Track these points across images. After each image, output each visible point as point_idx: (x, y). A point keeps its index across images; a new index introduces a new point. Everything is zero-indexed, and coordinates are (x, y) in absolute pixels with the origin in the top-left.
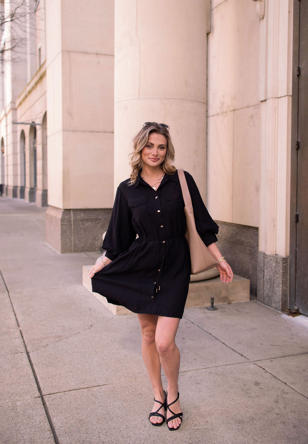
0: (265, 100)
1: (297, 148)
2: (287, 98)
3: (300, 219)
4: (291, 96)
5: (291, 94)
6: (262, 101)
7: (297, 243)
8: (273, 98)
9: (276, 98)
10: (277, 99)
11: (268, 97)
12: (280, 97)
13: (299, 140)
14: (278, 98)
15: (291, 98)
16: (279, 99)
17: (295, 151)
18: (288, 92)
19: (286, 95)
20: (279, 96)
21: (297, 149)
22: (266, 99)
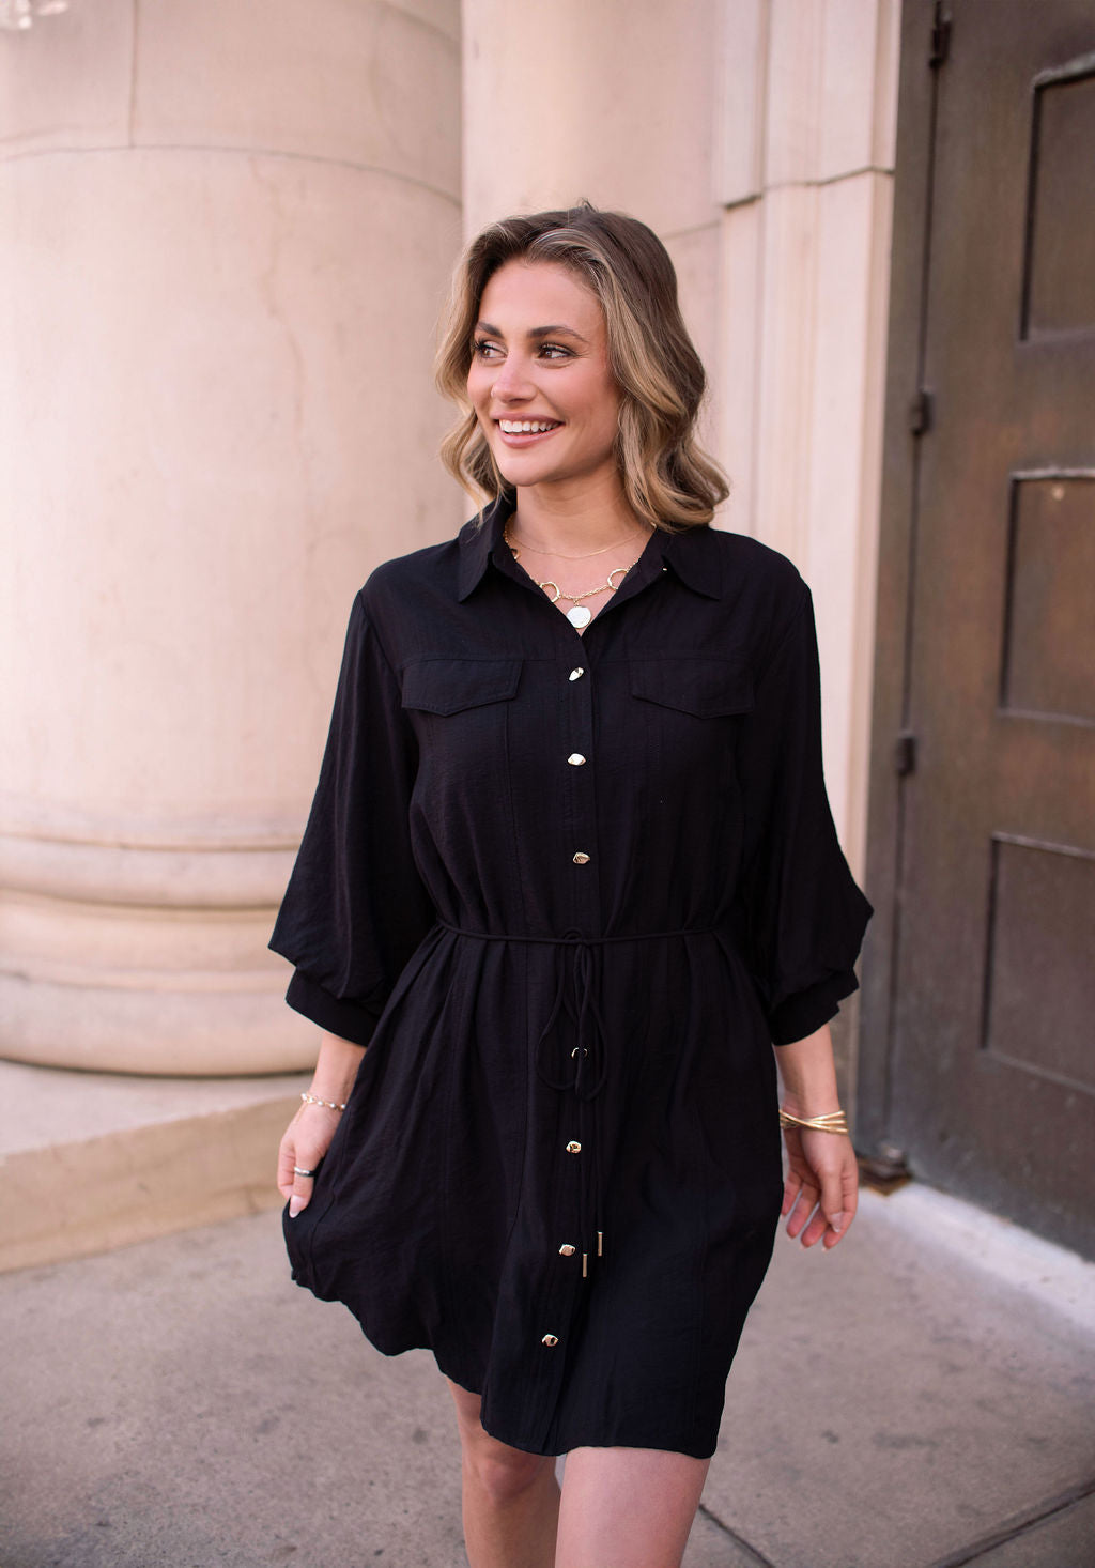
0: (750, 201)
1: (916, 423)
2: (866, 182)
3: (923, 759)
4: (889, 173)
5: (888, 160)
6: (731, 207)
7: (906, 866)
8: (795, 184)
9: (809, 184)
10: (813, 192)
11: (771, 178)
12: (831, 182)
13: (928, 388)
14: (821, 184)
15: (888, 186)
16: (827, 190)
17: (905, 441)
18: (875, 152)
19: (864, 163)
20: (825, 175)
21: (918, 433)
22: (757, 190)
